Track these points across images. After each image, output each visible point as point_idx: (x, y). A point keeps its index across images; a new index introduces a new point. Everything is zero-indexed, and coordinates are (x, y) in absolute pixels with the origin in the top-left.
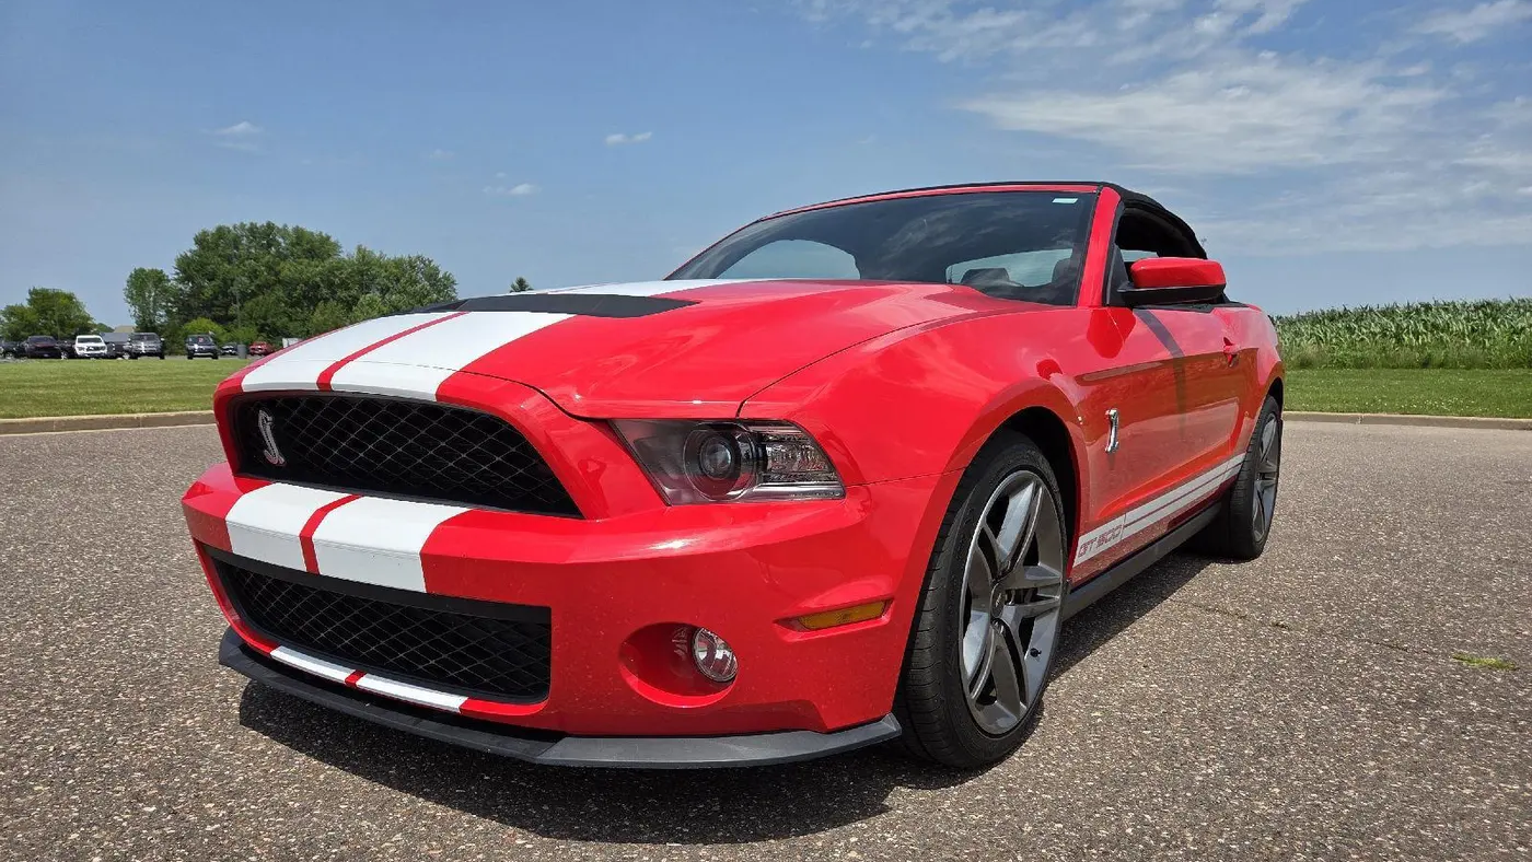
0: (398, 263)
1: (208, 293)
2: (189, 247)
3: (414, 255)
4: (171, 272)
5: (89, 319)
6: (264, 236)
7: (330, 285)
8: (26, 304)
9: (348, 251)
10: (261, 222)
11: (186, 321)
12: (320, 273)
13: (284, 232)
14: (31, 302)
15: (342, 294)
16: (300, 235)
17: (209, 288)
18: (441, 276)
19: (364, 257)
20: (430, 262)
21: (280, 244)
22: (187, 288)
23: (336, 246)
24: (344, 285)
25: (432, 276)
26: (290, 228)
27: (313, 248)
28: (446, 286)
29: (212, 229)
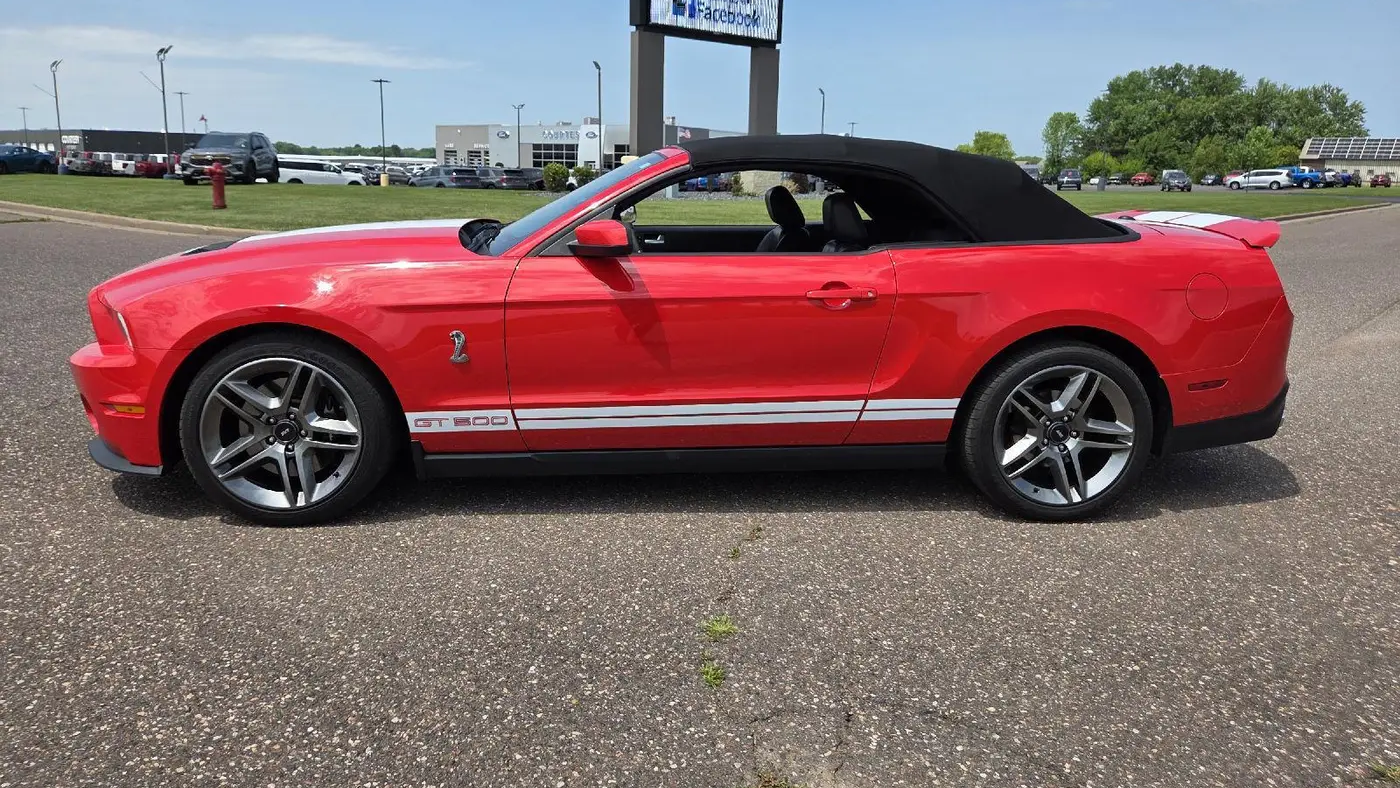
0: (1302, 95)
1: (1112, 129)
2: (1101, 92)
3: (1319, 85)
4: (1083, 115)
5: (1012, 154)
6: (1169, 77)
7: (1225, 120)
8: (972, 144)
9: (1251, 85)
10: (1169, 65)
11: (1088, 155)
12: (1216, 109)
13: (1189, 72)
14: (976, 141)
15: (1235, 127)
16: (1205, 71)
17: (1113, 126)
18: (1348, 104)
19: (1265, 90)
20: (1339, 91)
21: (1183, 83)
22: (1095, 127)
23: (1240, 81)
24: (1239, 118)
25: (1338, 104)
26: (1195, 68)
27: (1216, 83)
28: (1352, 115)
29: (1124, 74)
